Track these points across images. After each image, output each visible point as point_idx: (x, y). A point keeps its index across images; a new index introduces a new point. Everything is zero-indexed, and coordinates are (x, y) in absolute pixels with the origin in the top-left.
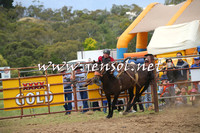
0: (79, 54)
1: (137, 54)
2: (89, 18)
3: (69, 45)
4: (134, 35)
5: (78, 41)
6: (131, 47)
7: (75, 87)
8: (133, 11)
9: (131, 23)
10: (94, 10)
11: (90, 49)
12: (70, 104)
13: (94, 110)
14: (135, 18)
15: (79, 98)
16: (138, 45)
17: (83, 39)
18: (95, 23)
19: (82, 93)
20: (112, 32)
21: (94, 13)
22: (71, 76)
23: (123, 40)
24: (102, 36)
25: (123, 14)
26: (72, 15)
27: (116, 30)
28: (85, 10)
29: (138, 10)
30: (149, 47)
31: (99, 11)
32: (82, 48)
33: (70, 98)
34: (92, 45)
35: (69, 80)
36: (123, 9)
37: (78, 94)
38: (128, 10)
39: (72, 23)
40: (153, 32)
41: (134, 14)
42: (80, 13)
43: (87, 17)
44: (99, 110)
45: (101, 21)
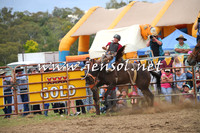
0: (20, 56)
1: (79, 56)
2: (30, 20)
3: (10, 47)
4: (77, 38)
5: (19, 43)
6: (73, 50)
7: (15, 90)
8: (75, 14)
9: (72, 26)
10: (36, 12)
11: (32, 51)
12: (10, 107)
13: (35, 113)
14: (77, 21)
15: (19, 101)
16: (80, 48)
17: (24, 41)
18: (37, 25)
19: (22, 96)
20: (54, 34)
21: (35, 15)
22: (11, 79)
23: (65, 42)
24: (44, 38)
25: (65, 17)
26: (13, 16)
27: (58, 33)
28: (26, 12)
29: (80, 13)
30: (90, 51)
31: (40, 13)
32: (23, 50)
33: (10, 101)
34: (33, 48)
35: (9, 83)
36: (65, 12)
37: (19, 97)
38: (70, 13)
39: (12, 25)
40: (94, 35)
41: (76, 17)
42: (21, 15)
43: (28, 19)
44: (40, 113)
45: (43, 23)
